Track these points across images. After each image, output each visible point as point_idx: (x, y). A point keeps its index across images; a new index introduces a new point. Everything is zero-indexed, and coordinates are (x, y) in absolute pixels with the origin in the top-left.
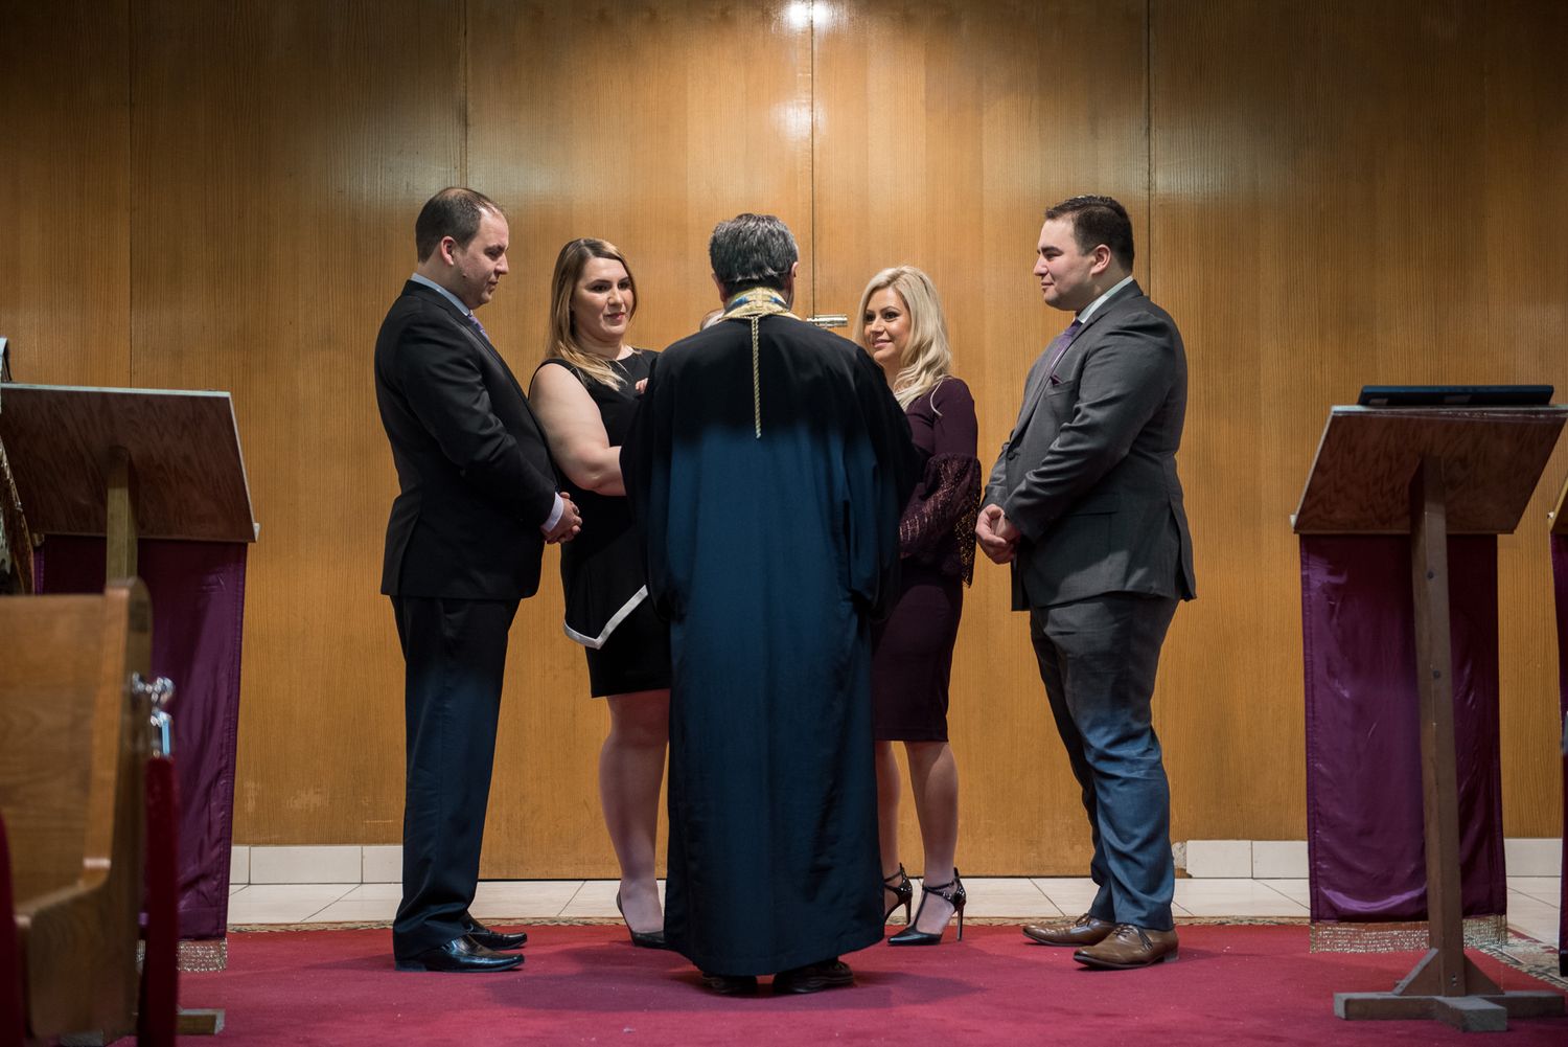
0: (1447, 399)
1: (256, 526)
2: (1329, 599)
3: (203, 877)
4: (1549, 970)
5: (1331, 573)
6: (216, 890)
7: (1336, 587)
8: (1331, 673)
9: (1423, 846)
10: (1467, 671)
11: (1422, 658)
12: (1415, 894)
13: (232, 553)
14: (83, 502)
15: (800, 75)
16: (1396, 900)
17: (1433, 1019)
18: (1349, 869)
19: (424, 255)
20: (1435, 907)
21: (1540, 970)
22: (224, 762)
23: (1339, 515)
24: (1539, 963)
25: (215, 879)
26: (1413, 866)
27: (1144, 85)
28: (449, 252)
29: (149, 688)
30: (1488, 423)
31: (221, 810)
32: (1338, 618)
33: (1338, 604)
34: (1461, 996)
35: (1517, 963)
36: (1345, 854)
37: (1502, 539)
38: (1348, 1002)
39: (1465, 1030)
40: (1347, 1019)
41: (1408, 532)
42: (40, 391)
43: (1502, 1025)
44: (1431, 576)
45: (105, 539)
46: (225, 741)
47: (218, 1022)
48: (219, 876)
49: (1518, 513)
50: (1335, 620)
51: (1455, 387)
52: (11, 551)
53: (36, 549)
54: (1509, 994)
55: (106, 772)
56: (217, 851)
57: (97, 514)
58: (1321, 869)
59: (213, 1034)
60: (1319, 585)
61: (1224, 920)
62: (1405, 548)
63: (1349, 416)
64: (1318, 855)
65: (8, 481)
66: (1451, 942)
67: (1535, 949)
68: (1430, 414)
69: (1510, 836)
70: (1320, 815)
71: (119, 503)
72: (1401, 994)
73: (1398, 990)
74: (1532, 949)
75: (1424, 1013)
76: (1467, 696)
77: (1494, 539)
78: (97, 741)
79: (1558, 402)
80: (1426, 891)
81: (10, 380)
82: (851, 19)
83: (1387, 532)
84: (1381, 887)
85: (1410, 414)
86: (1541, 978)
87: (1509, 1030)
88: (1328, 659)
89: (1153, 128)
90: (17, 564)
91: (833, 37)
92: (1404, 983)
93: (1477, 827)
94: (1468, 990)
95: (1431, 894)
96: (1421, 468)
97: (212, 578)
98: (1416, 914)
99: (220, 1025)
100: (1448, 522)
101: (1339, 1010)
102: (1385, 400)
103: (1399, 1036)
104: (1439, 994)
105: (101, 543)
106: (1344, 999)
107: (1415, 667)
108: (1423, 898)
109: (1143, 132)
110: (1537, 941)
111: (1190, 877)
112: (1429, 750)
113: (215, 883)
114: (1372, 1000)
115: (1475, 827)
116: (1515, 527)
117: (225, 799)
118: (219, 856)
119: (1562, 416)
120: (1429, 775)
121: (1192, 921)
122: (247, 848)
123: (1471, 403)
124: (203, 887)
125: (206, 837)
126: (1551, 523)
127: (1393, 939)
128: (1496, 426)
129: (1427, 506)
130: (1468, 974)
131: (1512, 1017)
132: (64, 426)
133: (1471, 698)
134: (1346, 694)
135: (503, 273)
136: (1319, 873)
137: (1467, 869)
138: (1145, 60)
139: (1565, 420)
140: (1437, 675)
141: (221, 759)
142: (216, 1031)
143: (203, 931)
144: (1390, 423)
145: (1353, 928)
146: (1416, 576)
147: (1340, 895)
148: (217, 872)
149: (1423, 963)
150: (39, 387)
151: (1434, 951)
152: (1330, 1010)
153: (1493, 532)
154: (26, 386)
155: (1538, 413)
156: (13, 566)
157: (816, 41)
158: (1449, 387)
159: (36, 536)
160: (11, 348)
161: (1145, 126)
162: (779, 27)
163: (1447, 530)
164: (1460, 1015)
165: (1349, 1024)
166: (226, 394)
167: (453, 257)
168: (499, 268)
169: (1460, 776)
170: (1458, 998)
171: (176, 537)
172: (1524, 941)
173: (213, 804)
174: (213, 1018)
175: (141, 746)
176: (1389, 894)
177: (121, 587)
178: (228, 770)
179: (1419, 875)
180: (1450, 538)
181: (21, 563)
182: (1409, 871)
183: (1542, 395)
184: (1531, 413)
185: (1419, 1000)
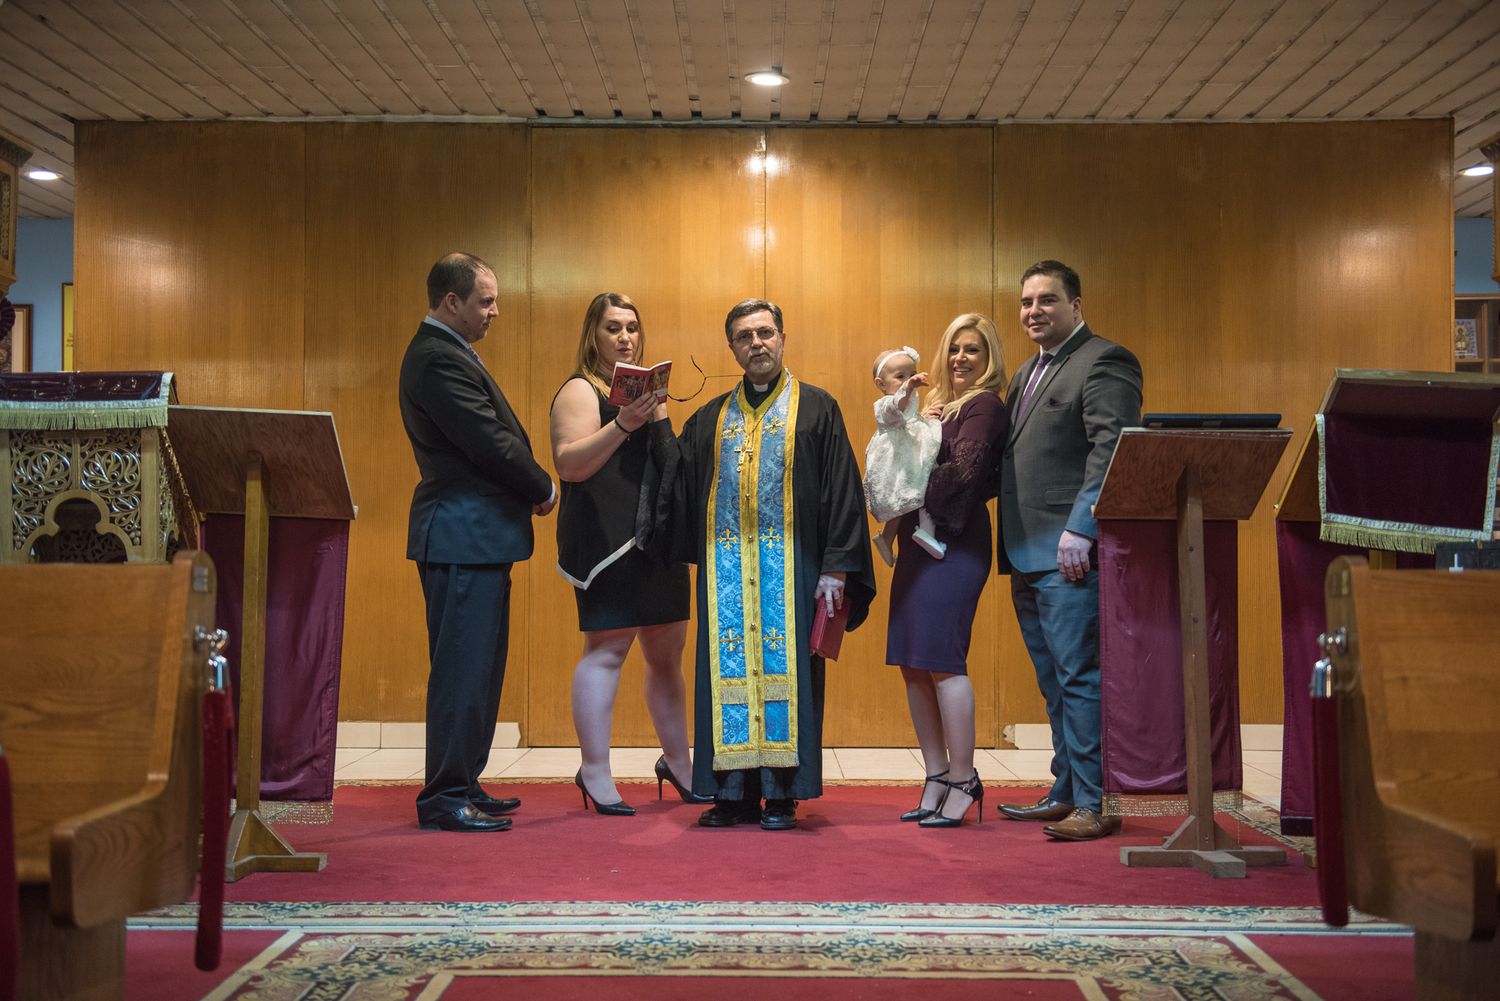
0: (1205, 423)
1: (356, 508)
2: (1118, 565)
3: (316, 757)
4: (1269, 826)
5: (1120, 546)
6: (325, 766)
7: (1123, 557)
8: (1120, 618)
9: (1184, 740)
10: (1216, 616)
11: (1184, 609)
12: (1177, 775)
13: (339, 526)
14: (233, 490)
15: (757, 204)
16: (1165, 779)
17: (1191, 866)
18: (1131, 757)
19: (434, 305)
20: (1193, 784)
21: (1263, 826)
22: (331, 676)
23: (1126, 506)
24: (1262, 820)
25: (324, 758)
26: (1176, 755)
27: (990, 215)
28: (453, 304)
29: (209, 637)
30: (1234, 441)
31: (330, 709)
32: (1125, 578)
33: (1125, 569)
34: (1211, 850)
35: (1247, 819)
36: (1128, 746)
37: (1241, 523)
38: (1130, 854)
39: (1216, 877)
40: (1129, 866)
41: (1175, 518)
42: (196, 410)
43: (1242, 874)
44: (1191, 550)
45: (244, 516)
46: (332, 660)
47: (321, 863)
48: (327, 756)
49: (1254, 505)
50: (1122, 580)
51: (1210, 415)
52: (180, 524)
53: (201, 523)
54: (1246, 849)
55: (168, 704)
56: (326, 738)
57: (240, 500)
58: (1111, 757)
59: (317, 871)
60: (1111, 555)
61: (1040, 783)
62: (1173, 529)
63: (1134, 435)
64: (1109, 746)
65: (178, 475)
66: (1205, 809)
67: (1258, 809)
68: (1193, 434)
69: (1244, 723)
70: (1110, 717)
71: (254, 491)
72: (1168, 848)
73: (1166, 845)
74: (1256, 808)
75: (1185, 862)
76: (1215, 635)
77: (1236, 522)
78: (162, 679)
79: (1284, 426)
80: (1186, 772)
81: (178, 403)
82: (792, 167)
83: (1159, 518)
84: (1154, 770)
85: (1178, 434)
86: (1265, 833)
87: (1247, 877)
88: (1117, 608)
89: (995, 242)
90: (185, 533)
91: (780, 179)
92: (1171, 839)
93: (1222, 727)
94: (1216, 847)
95: (1189, 776)
96: (1185, 473)
97: (324, 545)
98: (1179, 789)
99: (323, 864)
100: (1204, 512)
101: (1124, 859)
102: (1160, 424)
103: (1168, 881)
104: (1196, 849)
105: (241, 519)
106: (1127, 851)
107: (1179, 616)
108: (1184, 778)
109: (989, 244)
110: (1258, 802)
111: (1017, 749)
112: (1189, 674)
113: (325, 761)
114: (1149, 853)
115: (1221, 728)
116: (1250, 515)
117: (332, 702)
118: (328, 742)
119: (1288, 436)
120: (1189, 692)
121: (1018, 784)
122: (379, 724)
123: (1222, 426)
124: (316, 764)
125: (318, 729)
126: (1276, 512)
127: (1162, 807)
128: (1239, 444)
129: (1189, 499)
130: (1216, 833)
131: (1249, 866)
132: (214, 435)
133: (1218, 636)
134: (1130, 633)
135: (495, 316)
136: (1110, 760)
137: (1216, 756)
138: (990, 196)
139: (1289, 439)
140: (1195, 621)
141: (329, 672)
142: (320, 869)
143: (315, 795)
144: (1164, 440)
145: (1133, 799)
146: (1181, 549)
147: (1125, 775)
148: (327, 754)
149: (1185, 825)
150: (195, 408)
151: (1192, 818)
152: (1117, 858)
153: (1235, 519)
154: (187, 407)
155: (1270, 433)
156: (180, 536)
157: (768, 181)
158: (1207, 415)
159: (201, 514)
160: (178, 380)
161: (990, 240)
162: (743, 172)
163: (1204, 516)
164: (1212, 866)
165: (1132, 870)
166: (329, 414)
167: (455, 307)
168: (492, 312)
169: (1211, 690)
170: (1210, 852)
171: (299, 515)
172: (1249, 802)
173: (323, 705)
174: (318, 860)
175: (200, 683)
176: (1160, 774)
177: (186, 558)
178: (335, 681)
179: (1181, 760)
180: (1205, 522)
181: (188, 534)
182: (1173, 759)
183: (1272, 421)
184: (1265, 433)
185: (1182, 853)
